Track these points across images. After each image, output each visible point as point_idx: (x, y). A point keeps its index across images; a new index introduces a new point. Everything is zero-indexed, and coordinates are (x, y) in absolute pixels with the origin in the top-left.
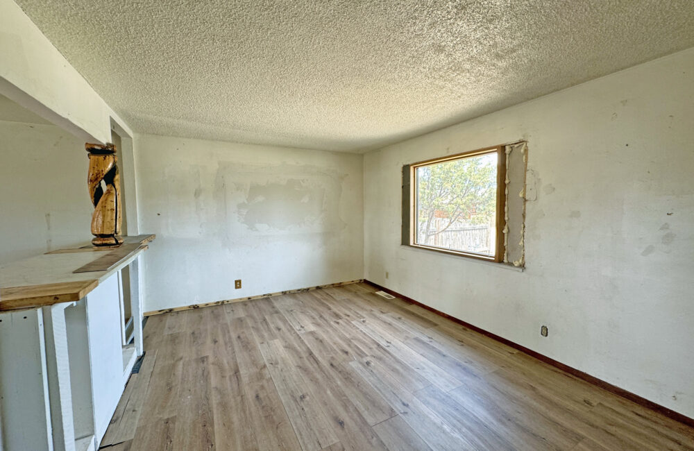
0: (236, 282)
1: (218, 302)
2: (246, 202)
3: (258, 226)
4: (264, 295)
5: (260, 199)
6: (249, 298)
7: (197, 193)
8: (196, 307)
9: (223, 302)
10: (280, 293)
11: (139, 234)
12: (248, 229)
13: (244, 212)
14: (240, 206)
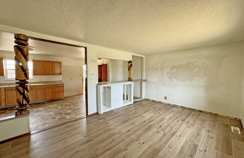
0: (165, 97)
1: (159, 102)
2: (170, 72)
3: (173, 80)
4: (174, 105)
5: (175, 70)
6: (169, 104)
7: (156, 69)
8: (154, 101)
9: (161, 102)
10: (180, 106)
11: (144, 79)
12: (170, 80)
13: (169, 75)
14: (168, 73)
